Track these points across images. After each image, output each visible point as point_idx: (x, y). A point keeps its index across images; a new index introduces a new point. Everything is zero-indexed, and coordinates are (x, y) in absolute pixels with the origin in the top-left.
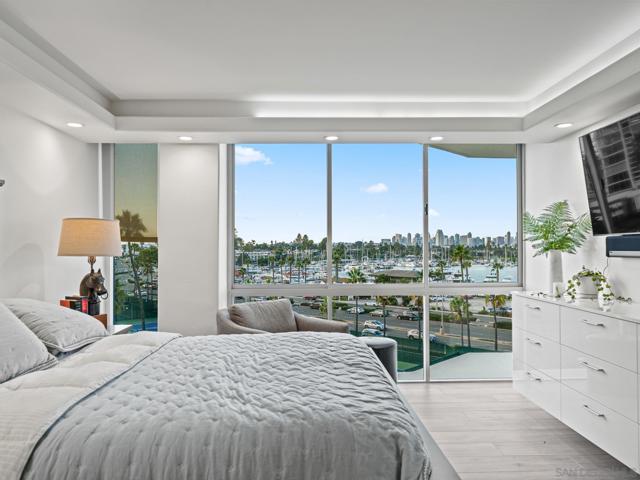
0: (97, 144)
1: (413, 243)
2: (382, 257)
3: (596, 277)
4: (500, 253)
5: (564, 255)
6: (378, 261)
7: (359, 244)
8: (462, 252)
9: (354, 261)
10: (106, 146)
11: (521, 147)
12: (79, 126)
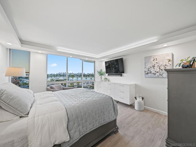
0: (8, 49)
1: (63, 74)
2: (56, 77)
3: (107, 79)
4: (77, 76)
5: (102, 76)
6: (55, 77)
7: (52, 74)
8: (73, 76)
9: (50, 78)
10: (10, 49)
11: (95, 61)
12: (11, 44)
